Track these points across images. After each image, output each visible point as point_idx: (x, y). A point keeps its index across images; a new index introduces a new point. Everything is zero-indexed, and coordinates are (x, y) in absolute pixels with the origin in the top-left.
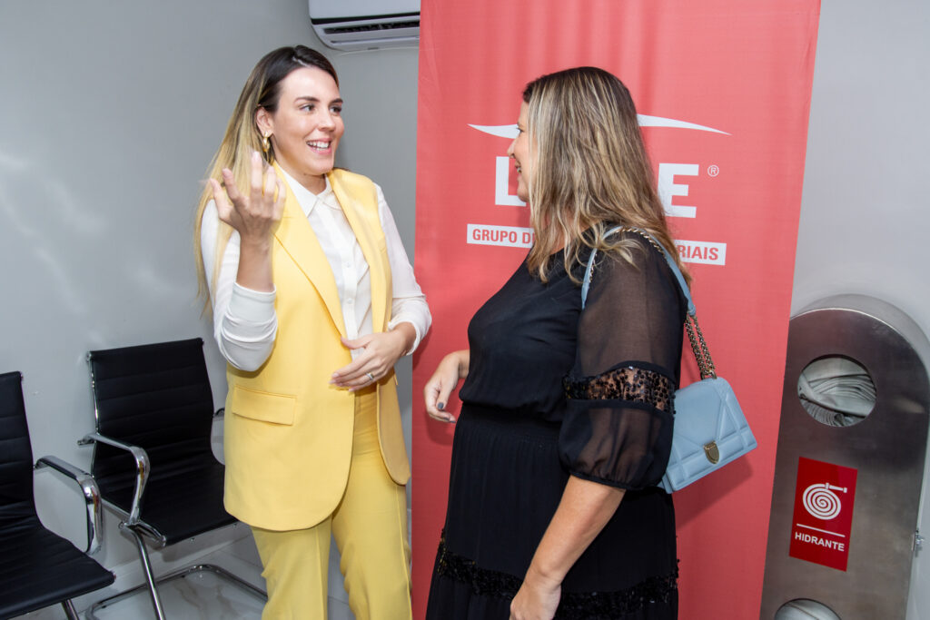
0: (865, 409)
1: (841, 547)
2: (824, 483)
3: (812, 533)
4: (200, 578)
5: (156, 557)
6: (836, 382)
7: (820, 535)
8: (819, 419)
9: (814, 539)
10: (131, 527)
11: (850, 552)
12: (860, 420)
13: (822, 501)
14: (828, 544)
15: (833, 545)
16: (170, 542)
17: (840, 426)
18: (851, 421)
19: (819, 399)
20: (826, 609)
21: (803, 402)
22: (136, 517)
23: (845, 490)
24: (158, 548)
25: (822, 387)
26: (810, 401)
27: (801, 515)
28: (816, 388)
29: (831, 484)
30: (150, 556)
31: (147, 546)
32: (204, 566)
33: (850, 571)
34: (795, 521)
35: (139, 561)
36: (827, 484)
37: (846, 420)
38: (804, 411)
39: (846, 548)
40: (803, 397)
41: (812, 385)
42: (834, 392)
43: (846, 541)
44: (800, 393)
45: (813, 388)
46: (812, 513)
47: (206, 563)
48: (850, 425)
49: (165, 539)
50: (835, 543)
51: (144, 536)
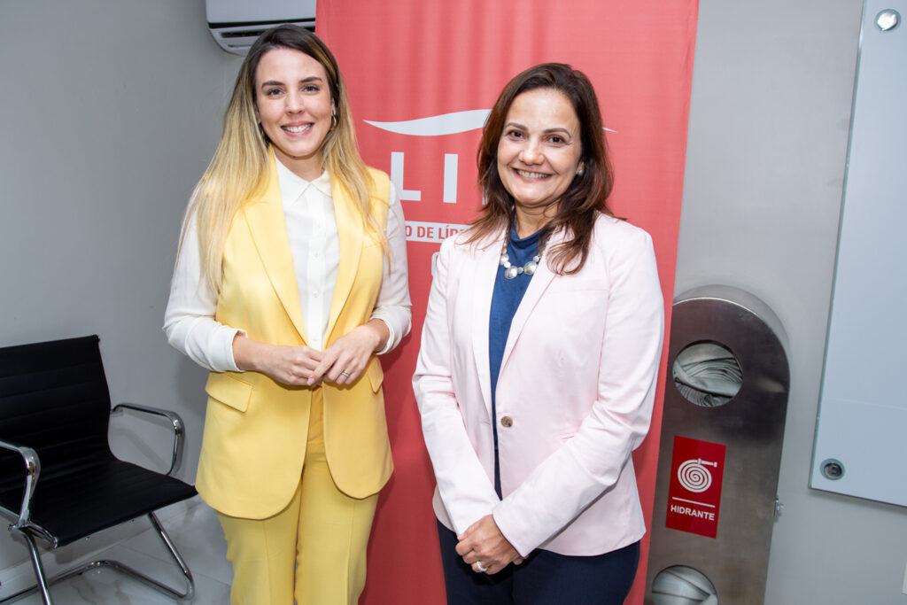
0: (733, 390)
1: (711, 516)
2: (697, 459)
3: (686, 505)
4: (98, 575)
5: (49, 558)
6: (706, 366)
7: (692, 507)
8: (690, 399)
9: (688, 511)
10: (22, 529)
11: (719, 521)
12: (727, 400)
13: (695, 476)
14: (700, 514)
15: (704, 515)
16: (61, 544)
17: (709, 406)
18: (719, 402)
19: (692, 382)
20: (699, 574)
21: (677, 385)
22: (26, 518)
23: (715, 465)
24: (49, 549)
25: (694, 370)
26: (683, 384)
27: (676, 489)
28: (688, 372)
29: (703, 459)
30: (42, 557)
31: (39, 548)
32: (103, 562)
33: (720, 538)
34: (671, 495)
35: (30, 562)
36: (700, 460)
37: (714, 401)
38: (678, 393)
39: (716, 517)
40: (677, 380)
41: (685, 368)
42: (704, 375)
43: (716, 511)
44: (675, 376)
45: (685, 371)
46: (686, 487)
47: (103, 559)
48: (718, 405)
49: (56, 540)
50: (706, 513)
51: (35, 537)
